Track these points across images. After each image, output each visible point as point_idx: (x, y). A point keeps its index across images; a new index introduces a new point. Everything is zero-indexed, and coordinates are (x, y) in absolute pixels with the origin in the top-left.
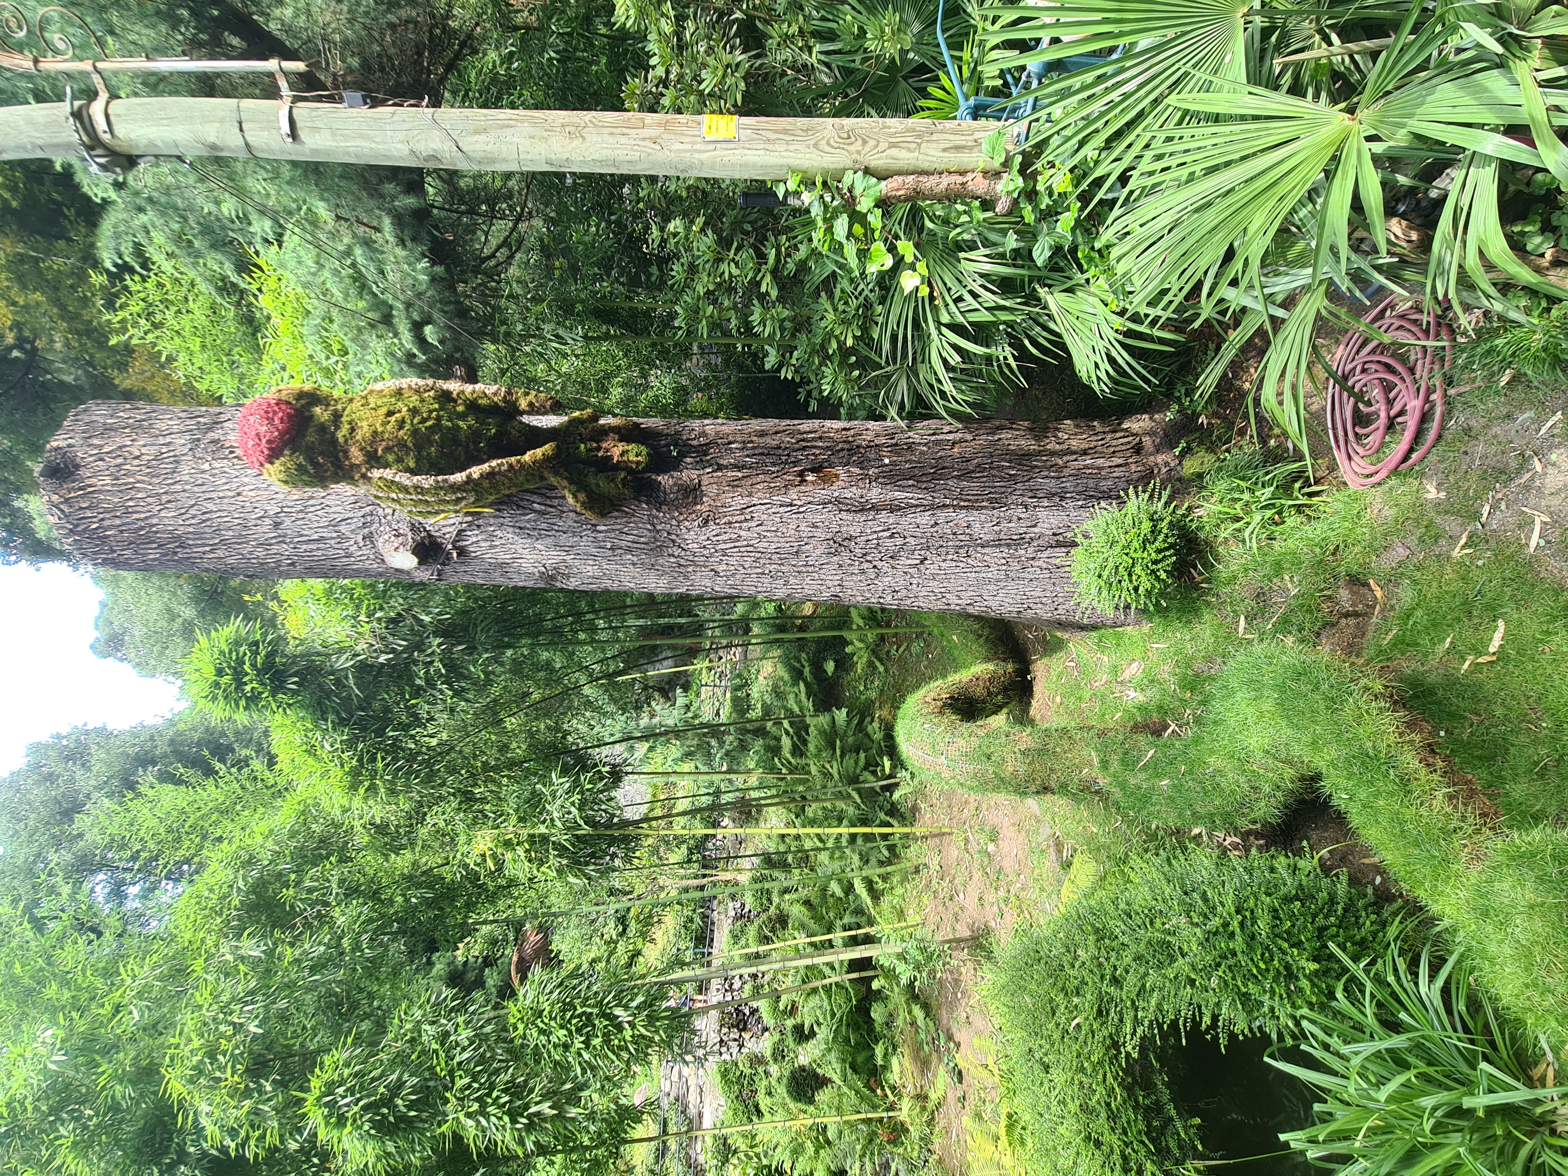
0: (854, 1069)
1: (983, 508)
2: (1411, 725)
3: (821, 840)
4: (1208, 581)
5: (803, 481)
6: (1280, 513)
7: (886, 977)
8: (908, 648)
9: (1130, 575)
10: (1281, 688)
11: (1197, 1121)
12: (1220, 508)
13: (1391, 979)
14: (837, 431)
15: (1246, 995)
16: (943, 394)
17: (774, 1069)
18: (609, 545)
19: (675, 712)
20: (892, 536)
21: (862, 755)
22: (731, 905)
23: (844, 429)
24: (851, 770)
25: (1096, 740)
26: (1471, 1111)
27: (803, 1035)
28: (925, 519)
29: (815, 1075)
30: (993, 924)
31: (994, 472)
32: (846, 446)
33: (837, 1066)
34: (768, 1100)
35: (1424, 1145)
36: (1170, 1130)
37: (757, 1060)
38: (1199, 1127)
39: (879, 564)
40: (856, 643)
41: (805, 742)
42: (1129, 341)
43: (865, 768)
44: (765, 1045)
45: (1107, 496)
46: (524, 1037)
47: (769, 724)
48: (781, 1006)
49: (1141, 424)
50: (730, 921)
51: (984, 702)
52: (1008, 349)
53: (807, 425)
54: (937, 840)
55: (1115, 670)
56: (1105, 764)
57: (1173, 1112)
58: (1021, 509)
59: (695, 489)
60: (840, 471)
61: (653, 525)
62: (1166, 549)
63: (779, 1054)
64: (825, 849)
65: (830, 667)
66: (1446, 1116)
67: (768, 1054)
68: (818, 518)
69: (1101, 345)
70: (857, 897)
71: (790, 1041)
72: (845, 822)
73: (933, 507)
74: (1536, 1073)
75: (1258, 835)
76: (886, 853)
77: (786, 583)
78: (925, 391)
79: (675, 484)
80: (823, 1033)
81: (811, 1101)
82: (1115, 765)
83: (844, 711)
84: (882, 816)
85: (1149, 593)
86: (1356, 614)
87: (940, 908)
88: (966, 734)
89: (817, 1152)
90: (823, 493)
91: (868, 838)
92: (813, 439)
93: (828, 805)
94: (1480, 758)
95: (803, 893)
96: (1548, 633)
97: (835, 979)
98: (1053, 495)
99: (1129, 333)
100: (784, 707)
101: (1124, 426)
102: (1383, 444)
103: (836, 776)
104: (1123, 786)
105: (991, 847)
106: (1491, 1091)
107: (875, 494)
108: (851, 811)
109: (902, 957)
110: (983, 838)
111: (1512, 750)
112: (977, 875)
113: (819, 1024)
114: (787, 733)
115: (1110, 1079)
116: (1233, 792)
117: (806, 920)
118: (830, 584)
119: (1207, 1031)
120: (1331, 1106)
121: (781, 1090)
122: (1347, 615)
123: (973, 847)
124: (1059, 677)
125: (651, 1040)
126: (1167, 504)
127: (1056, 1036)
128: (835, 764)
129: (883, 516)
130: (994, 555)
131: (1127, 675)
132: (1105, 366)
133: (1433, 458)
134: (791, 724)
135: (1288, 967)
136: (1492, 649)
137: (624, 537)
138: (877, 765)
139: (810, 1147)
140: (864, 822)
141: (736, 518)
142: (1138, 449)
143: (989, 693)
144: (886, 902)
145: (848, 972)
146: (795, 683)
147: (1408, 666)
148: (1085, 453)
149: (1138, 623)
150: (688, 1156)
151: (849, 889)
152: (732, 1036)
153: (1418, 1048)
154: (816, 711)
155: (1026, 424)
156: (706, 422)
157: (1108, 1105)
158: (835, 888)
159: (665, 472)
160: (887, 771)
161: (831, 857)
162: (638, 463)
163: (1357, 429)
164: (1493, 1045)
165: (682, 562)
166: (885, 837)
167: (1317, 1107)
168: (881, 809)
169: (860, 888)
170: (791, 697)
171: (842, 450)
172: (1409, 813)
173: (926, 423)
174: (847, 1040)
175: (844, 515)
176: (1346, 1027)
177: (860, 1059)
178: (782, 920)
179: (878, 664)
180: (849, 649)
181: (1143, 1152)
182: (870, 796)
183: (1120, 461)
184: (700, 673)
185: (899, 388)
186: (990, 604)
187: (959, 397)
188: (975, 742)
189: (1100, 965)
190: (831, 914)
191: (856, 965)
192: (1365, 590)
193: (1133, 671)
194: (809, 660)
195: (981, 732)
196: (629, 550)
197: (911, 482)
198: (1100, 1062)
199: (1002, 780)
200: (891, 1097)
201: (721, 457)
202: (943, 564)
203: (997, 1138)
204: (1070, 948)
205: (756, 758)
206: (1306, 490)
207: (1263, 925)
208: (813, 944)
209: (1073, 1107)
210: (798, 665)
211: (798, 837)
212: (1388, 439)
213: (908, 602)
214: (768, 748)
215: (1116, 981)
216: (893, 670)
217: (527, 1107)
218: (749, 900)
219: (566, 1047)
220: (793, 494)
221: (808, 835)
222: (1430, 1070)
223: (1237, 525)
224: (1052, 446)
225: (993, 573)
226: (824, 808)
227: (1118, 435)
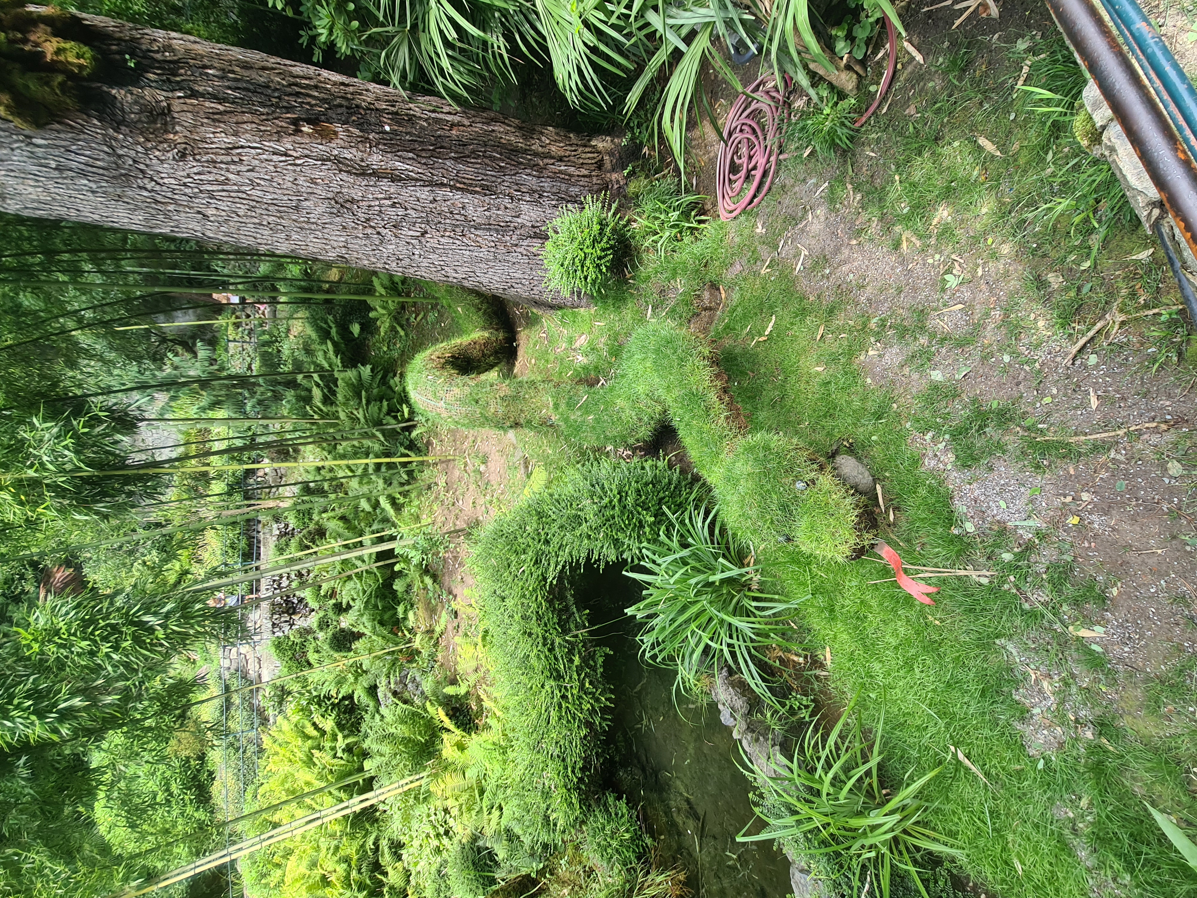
0: (382, 623)
1: (476, 192)
2: (717, 376)
3: (352, 471)
4: (633, 278)
5: (298, 131)
6: (681, 232)
7: (405, 562)
8: (425, 317)
9: (582, 267)
10: (657, 351)
11: (587, 611)
12: (646, 223)
13: (687, 521)
14: (335, 84)
15: (617, 540)
16: (441, 71)
17: (321, 635)
18: (53, 164)
19: (198, 364)
20: (393, 206)
21: (385, 403)
22: (275, 526)
23: (343, 84)
24: (376, 415)
25: (553, 389)
26: (713, 583)
27: (340, 609)
28: (424, 194)
29: (353, 633)
30: (481, 518)
31: (487, 161)
32: (344, 103)
33: (369, 625)
34: (316, 656)
35: (690, 603)
36: (572, 618)
37: (308, 631)
38: (588, 615)
39: (383, 231)
40: (379, 309)
41: (334, 393)
42: (594, 58)
43: (388, 414)
44: (313, 621)
45: (574, 200)
46: (42, 652)
47: (300, 377)
48: (322, 593)
49: (605, 144)
50: (275, 538)
51: (479, 361)
52: (501, 39)
53: (299, 69)
54: (444, 465)
55: (571, 341)
56: (556, 406)
57: (575, 610)
58: (507, 200)
59: (163, 114)
60: (338, 128)
61: (111, 147)
62: (608, 249)
63: (323, 624)
64: (354, 476)
65: (356, 329)
66: (703, 587)
67: (315, 626)
68: (317, 174)
69: (574, 55)
70: (383, 510)
71: (331, 614)
72: (371, 456)
73: (431, 184)
74: (746, 561)
75: (641, 449)
76: (406, 477)
77: (288, 238)
78: (427, 64)
79: (136, 102)
80: (358, 605)
81: (350, 650)
82: (563, 407)
83: (369, 367)
84: (403, 450)
85: (594, 282)
86: (710, 309)
87: (446, 512)
88: (461, 385)
89: (356, 679)
90: (321, 148)
91: (390, 466)
92: (308, 87)
93: (356, 443)
94: (749, 397)
95: (339, 512)
96: (792, 324)
97: (364, 567)
98: (534, 192)
99: (594, 50)
100: (314, 363)
101: (593, 143)
102: (741, 189)
103: (362, 420)
104: (566, 420)
105: (482, 468)
106: (723, 572)
107: (376, 160)
108: (377, 447)
109: (414, 547)
110: (477, 462)
111: (764, 393)
112: (472, 487)
113: (353, 600)
114: (318, 385)
115: (540, 598)
116: (628, 422)
117: (341, 530)
118: (335, 244)
119: (595, 563)
120: (651, 590)
121: (326, 647)
122: (705, 309)
123: (470, 468)
124: (535, 345)
125: (187, 634)
126: (615, 214)
127: (510, 579)
128: (361, 410)
129: (385, 184)
130: (486, 238)
131: (577, 345)
132: (575, 77)
133: (764, 203)
134: (321, 377)
135: (640, 522)
136: (767, 333)
137: (72, 156)
138: (398, 411)
139: (351, 678)
140: (387, 455)
141: (219, 158)
142: (600, 165)
143: (484, 355)
144: (406, 511)
145: (376, 562)
146: (323, 342)
147: (728, 342)
148: (561, 159)
149: (588, 306)
150: (251, 705)
151: (376, 505)
152: (283, 619)
153: (695, 555)
154: (343, 366)
155: (517, 121)
156: (173, 34)
157: (537, 612)
158: (364, 505)
159: (121, 85)
160: (406, 415)
161: (360, 483)
162: (81, 67)
163: (731, 176)
164: (728, 549)
165: (159, 198)
166: (404, 465)
167: (644, 592)
168: (402, 444)
169: (385, 504)
170: (320, 354)
171: (340, 106)
172: (706, 428)
173: (427, 98)
174: (376, 606)
175: (344, 176)
176: (664, 550)
177: (386, 617)
178: (321, 533)
179: (399, 329)
180: (372, 315)
181: (555, 633)
182: (391, 435)
183: (586, 172)
184: (226, 329)
185: (400, 53)
186: (482, 280)
187: (456, 77)
188: (467, 390)
189: (539, 534)
190: (362, 524)
191: (381, 556)
192: (717, 293)
193: (582, 341)
194: (336, 322)
195: (472, 383)
196: (83, 174)
197: (411, 155)
198: (534, 590)
199: (486, 418)
200: (408, 636)
201: (195, 82)
202: (442, 240)
203: (476, 644)
204: (522, 527)
205: (288, 406)
206: (698, 218)
207: (630, 501)
208: (346, 546)
209: (517, 617)
210: (325, 326)
211: (331, 470)
212: (745, 186)
213: (412, 271)
214: (299, 398)
215: (547, 542)
216: (413, 335)
217: (55, 705)
218: (292, 522)
219: (92, 654)
220: (287, 144)
221: (339, 466)
222: (697, 565)
223: (655, 238)
224: (536, 147)
225: (483, 254)
226: (354, 446)
227: (587, 150)
